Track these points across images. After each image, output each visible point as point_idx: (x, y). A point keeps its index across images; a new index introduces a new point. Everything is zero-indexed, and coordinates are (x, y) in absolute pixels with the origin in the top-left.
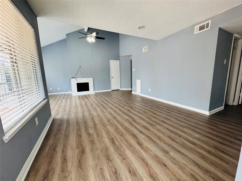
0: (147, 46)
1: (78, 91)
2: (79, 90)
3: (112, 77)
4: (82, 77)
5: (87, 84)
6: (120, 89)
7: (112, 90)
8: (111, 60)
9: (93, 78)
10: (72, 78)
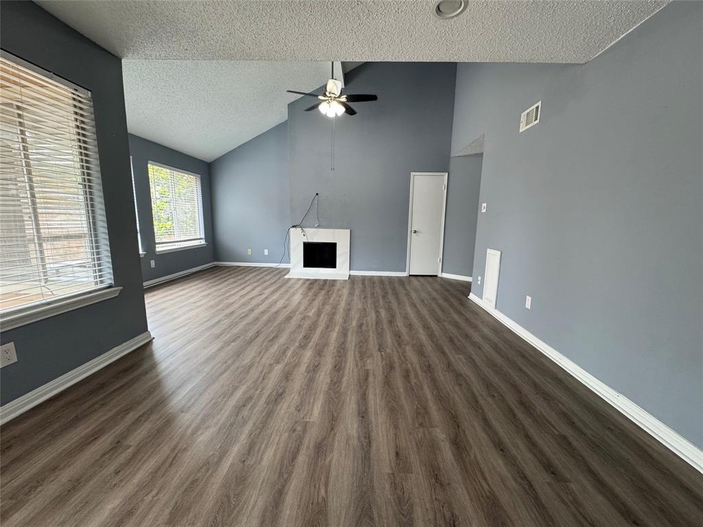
0: (539, 104)
1: (305, 266)
2: (307, 264)
3: (415, 232)
4: (319, 227)
5: (332, 247)
6: (440, 275)
7: (410, 275)
8: (414, 173)
9: (349, 230)
10: (293, 227)
